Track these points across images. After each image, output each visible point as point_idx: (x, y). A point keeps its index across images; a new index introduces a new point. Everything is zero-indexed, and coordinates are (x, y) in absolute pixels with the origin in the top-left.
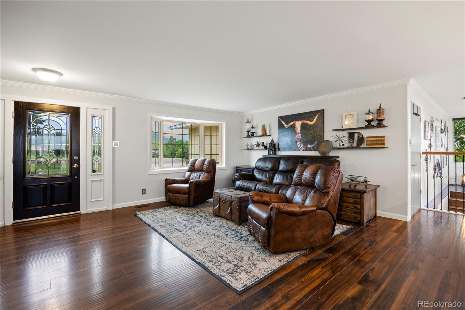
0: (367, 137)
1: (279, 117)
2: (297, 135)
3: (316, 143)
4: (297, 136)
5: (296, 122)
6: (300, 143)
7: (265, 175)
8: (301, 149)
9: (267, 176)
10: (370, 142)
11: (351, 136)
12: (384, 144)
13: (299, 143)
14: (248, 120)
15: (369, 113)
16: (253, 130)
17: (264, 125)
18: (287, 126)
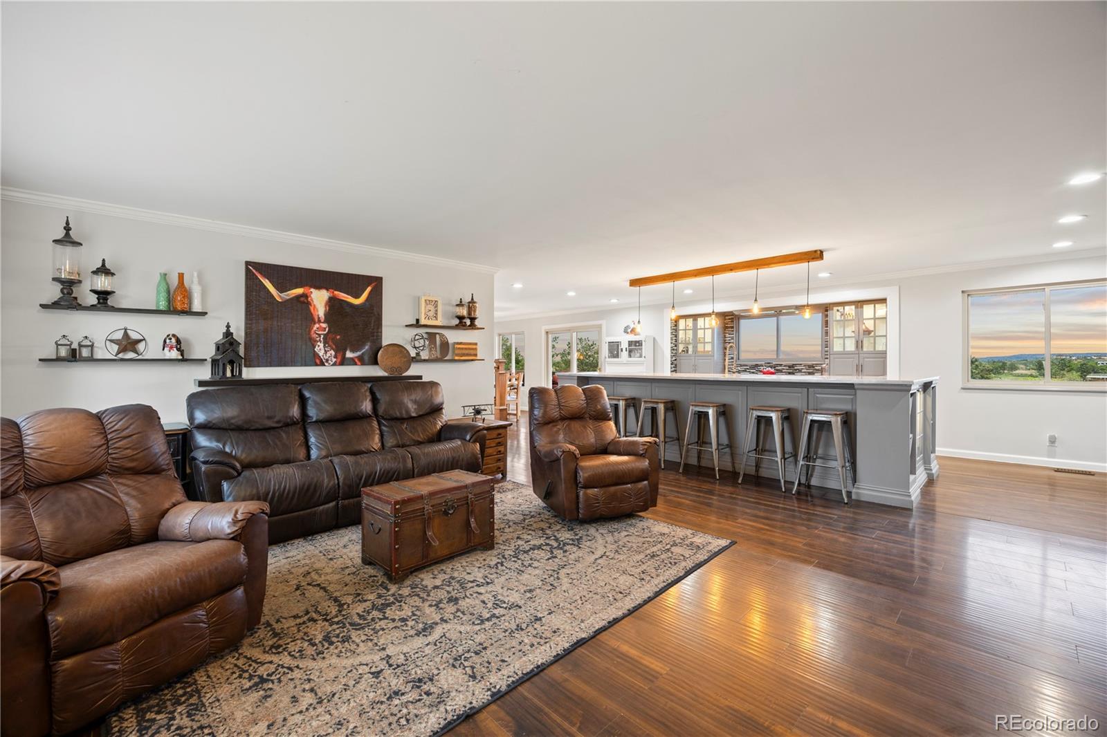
0: (455, 343)
1: (248, 263)
2: (317, 326)
3: (367, 347)
4: (315, 328)
5: (312, 290)
6: (324, 346)
8: (327, 360)
10: (459, 351)
11: (432, 338)
12: (476, 355)
13: (322, 345)
14: (68, 234)
15: (460, 304)
16: (102, 283)
17: (181, 276)
18: (282, 295)
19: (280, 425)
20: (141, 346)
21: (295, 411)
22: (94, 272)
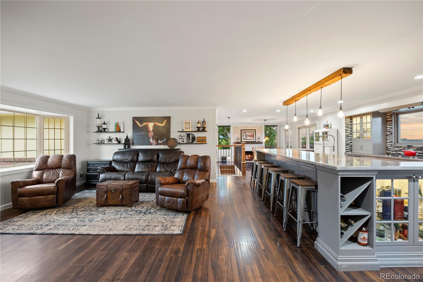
0: (197, 137)
1: (133, 118)
2: (150, 133)
3: (165, 139)
5: (149, 123)
6: (152, 140)
7: (126, 166)
8: (153, 144)
9: (128, 166)
10: (199, 140)
11: (188, 135)
12: (206, 141)
13: (152, 139)
14: (98, 116)
15: (198, 123)
16: (104, 126)
17: (118, 123)
18: (141, 125)
19: (129, 162)
20: (112, 140)
21: (135, 157)
22: (103, 124)
